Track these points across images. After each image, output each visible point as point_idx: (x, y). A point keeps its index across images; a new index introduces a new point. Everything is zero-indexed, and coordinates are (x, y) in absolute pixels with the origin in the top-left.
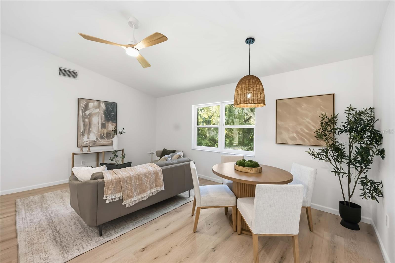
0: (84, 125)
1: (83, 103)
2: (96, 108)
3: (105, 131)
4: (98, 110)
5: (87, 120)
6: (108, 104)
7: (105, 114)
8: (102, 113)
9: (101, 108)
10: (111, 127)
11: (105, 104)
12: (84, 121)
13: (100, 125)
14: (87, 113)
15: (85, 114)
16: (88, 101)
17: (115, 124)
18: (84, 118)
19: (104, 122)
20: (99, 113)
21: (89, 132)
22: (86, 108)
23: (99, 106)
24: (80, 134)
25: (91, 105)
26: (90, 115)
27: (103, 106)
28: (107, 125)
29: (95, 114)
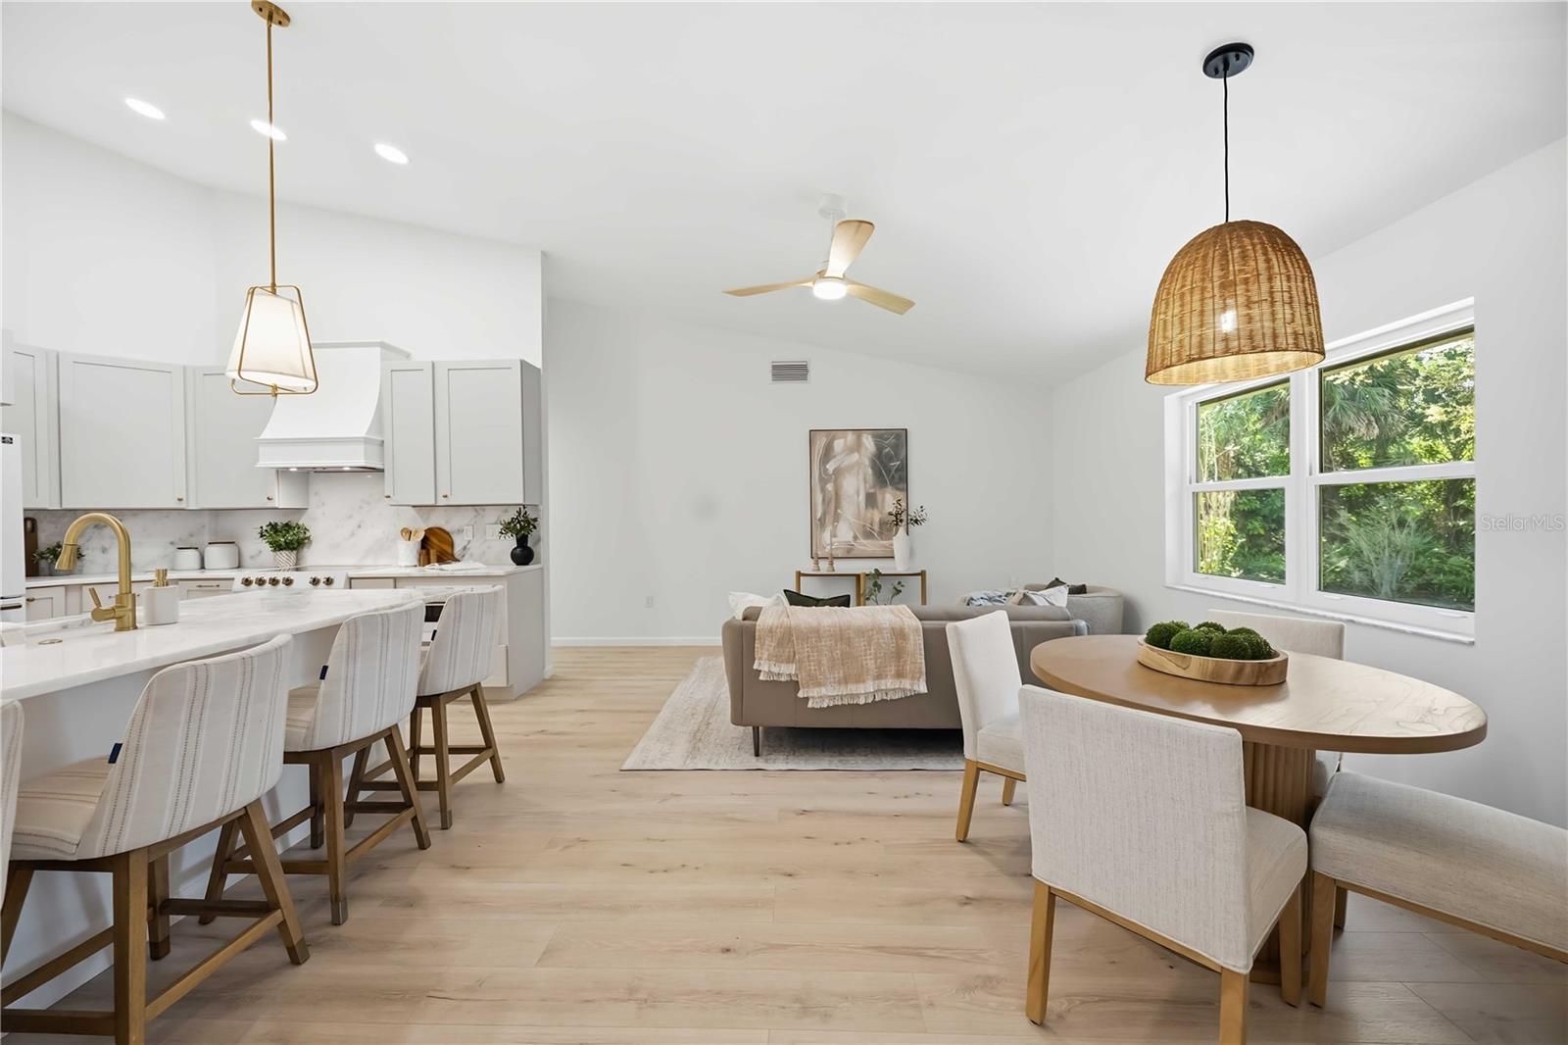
0: (824, 500)
1: (821, 442)
2: (850, 450)
3: (877, 516)
4: (856, 456)
5: (830, 487)
6: (879, 435)
7: (874, 466)
8: (867, 462)
9: (863, 450)
10: (889, 500)
11: (874, 436)
12: (823, 490)
13: (862, 497)
14: (831, 467)
15: (826, 470)
16: (832, 434)
17: (901, 495)
18: (823, 482)
19: (872, 491)
20: (858, 464)
21: (837, 518)
22: (828, 453)
23: (858, 446)
24: (817, 524)
25: (839, 445)
26: (838, 472)
27: (869, 443)
28: (879, 497)
29: (850, 468)
